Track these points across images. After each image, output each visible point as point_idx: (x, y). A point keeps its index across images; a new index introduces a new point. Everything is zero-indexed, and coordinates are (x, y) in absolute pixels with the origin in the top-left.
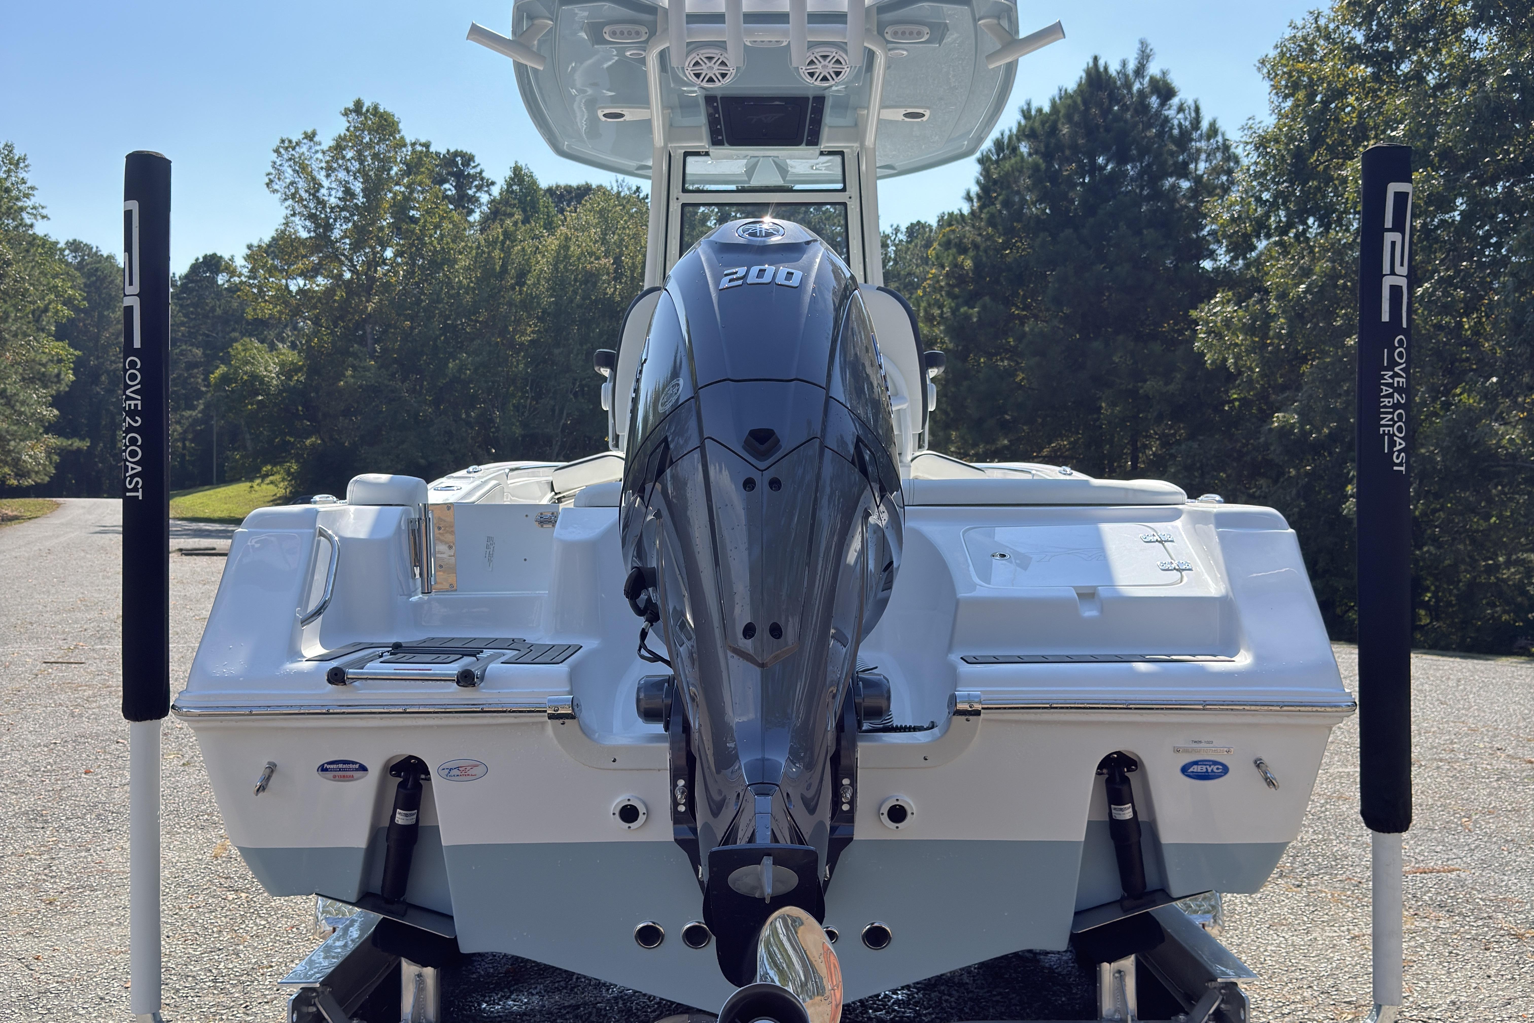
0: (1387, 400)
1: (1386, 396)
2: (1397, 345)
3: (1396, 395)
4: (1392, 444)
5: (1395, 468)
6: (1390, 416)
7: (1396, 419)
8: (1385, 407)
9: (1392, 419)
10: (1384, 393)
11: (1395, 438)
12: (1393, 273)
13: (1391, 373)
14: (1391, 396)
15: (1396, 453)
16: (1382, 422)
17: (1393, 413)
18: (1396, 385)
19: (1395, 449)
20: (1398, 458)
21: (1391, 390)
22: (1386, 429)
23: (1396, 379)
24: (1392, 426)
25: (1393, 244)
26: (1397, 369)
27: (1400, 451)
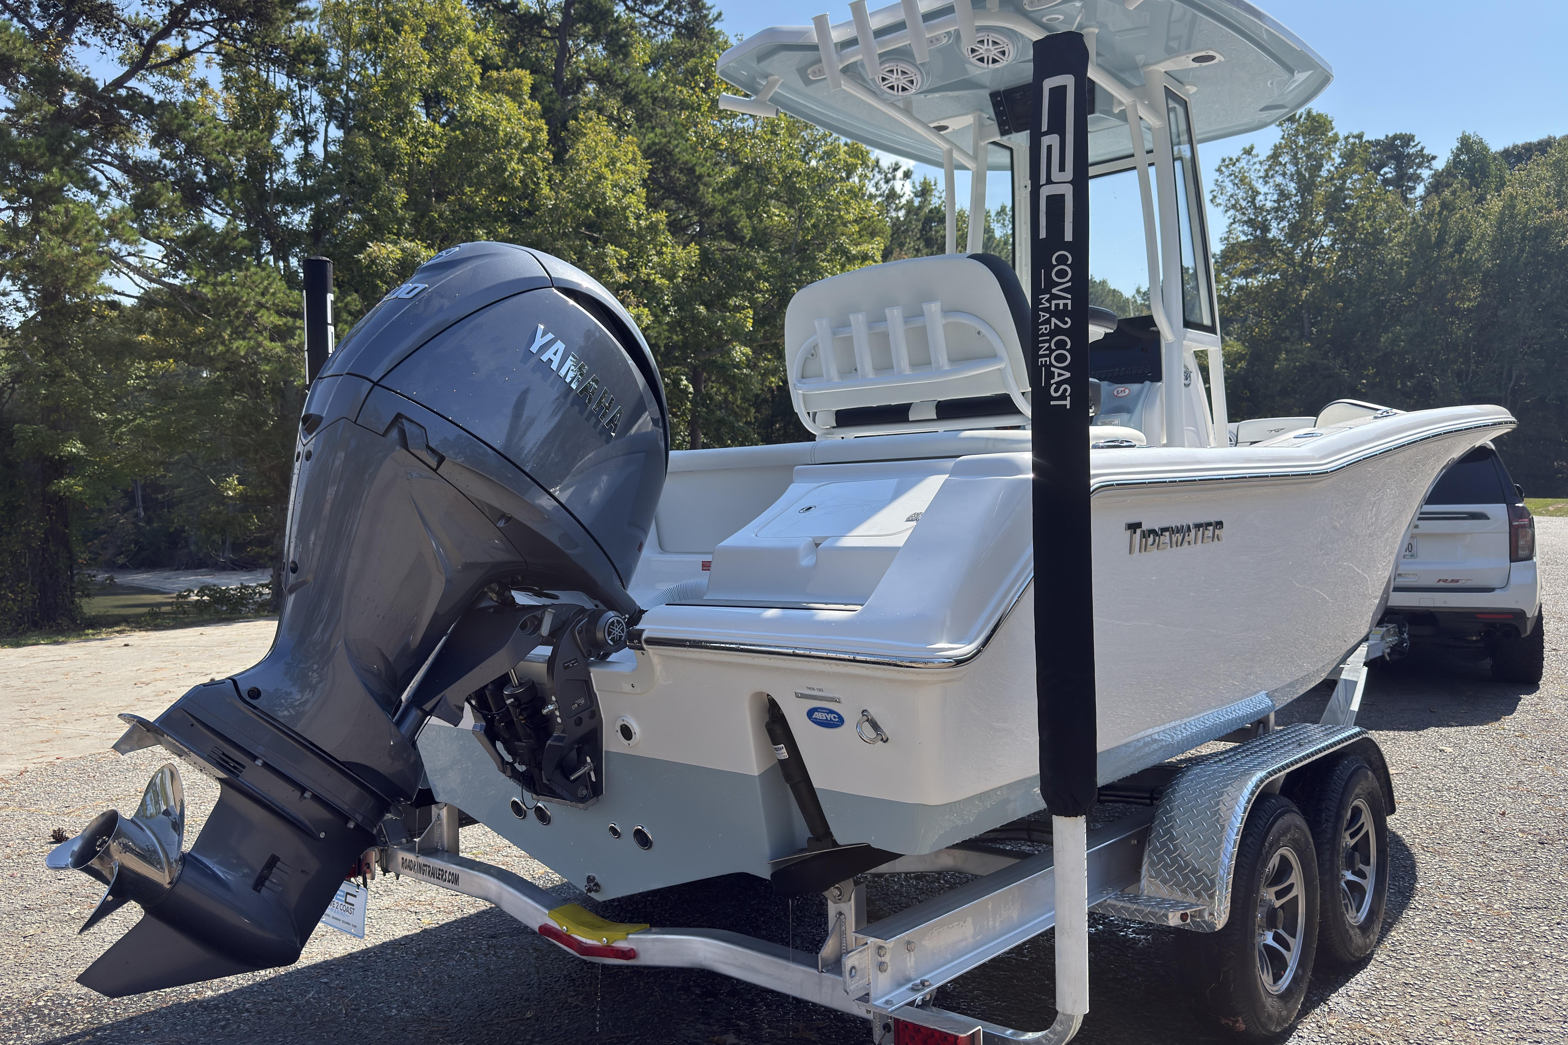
0: (1044, 327)
1: (1044, 323)
2: (1054, 263)
3: (1053, 320)
4: (1050, 375)
5: (1052, 403)
6: (1047, 345)
7: (1053, 347)
8: (1043, 335)
9: (1049, 348)
10: (1042, 319)
11: (1052, 369)
12: (1049, 181)
13: (1048, 296)
14: (1048, 321)
15: (1054, 386)
16: (1041, 352)
17: (1049, 341)
18: (1053, 309)
19: (1052, 381)
20: (1056, 391)
21: (1048, 315)
22: (1043, 359)
23: (1054, 302)
24: (1049, 356)
25: (1049, 148)
26: (1054, 291)
27: (1059, 384)
